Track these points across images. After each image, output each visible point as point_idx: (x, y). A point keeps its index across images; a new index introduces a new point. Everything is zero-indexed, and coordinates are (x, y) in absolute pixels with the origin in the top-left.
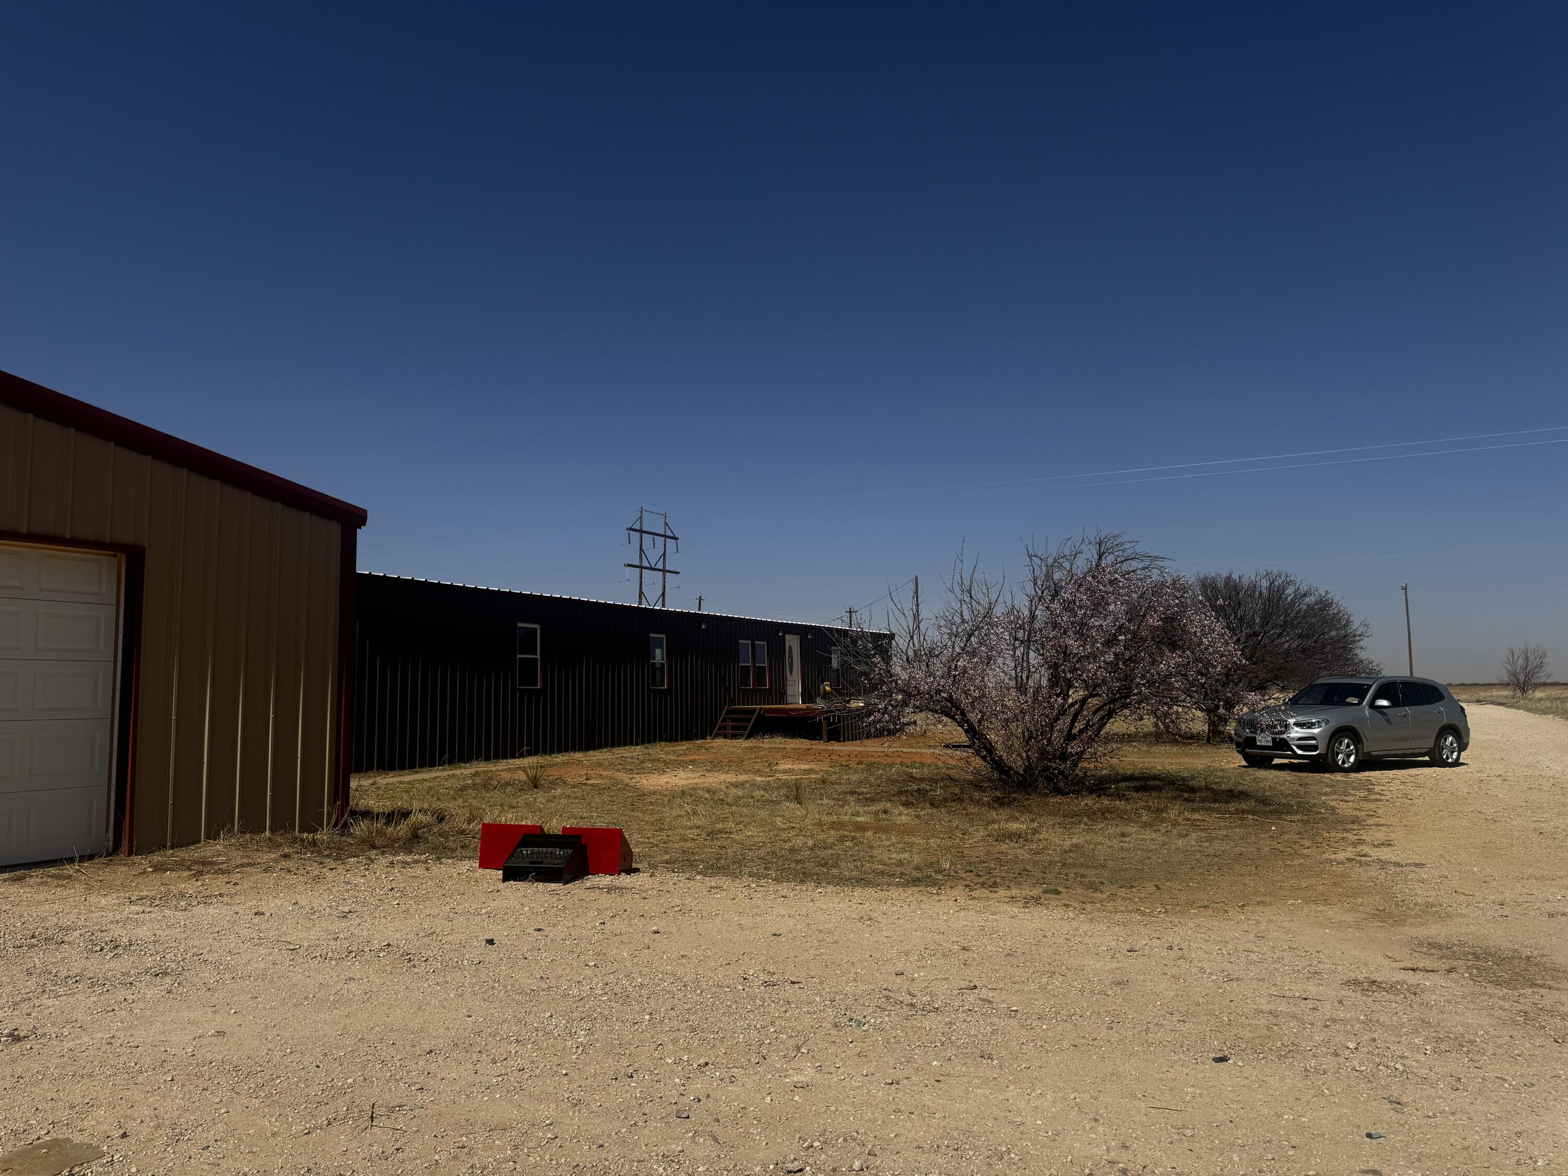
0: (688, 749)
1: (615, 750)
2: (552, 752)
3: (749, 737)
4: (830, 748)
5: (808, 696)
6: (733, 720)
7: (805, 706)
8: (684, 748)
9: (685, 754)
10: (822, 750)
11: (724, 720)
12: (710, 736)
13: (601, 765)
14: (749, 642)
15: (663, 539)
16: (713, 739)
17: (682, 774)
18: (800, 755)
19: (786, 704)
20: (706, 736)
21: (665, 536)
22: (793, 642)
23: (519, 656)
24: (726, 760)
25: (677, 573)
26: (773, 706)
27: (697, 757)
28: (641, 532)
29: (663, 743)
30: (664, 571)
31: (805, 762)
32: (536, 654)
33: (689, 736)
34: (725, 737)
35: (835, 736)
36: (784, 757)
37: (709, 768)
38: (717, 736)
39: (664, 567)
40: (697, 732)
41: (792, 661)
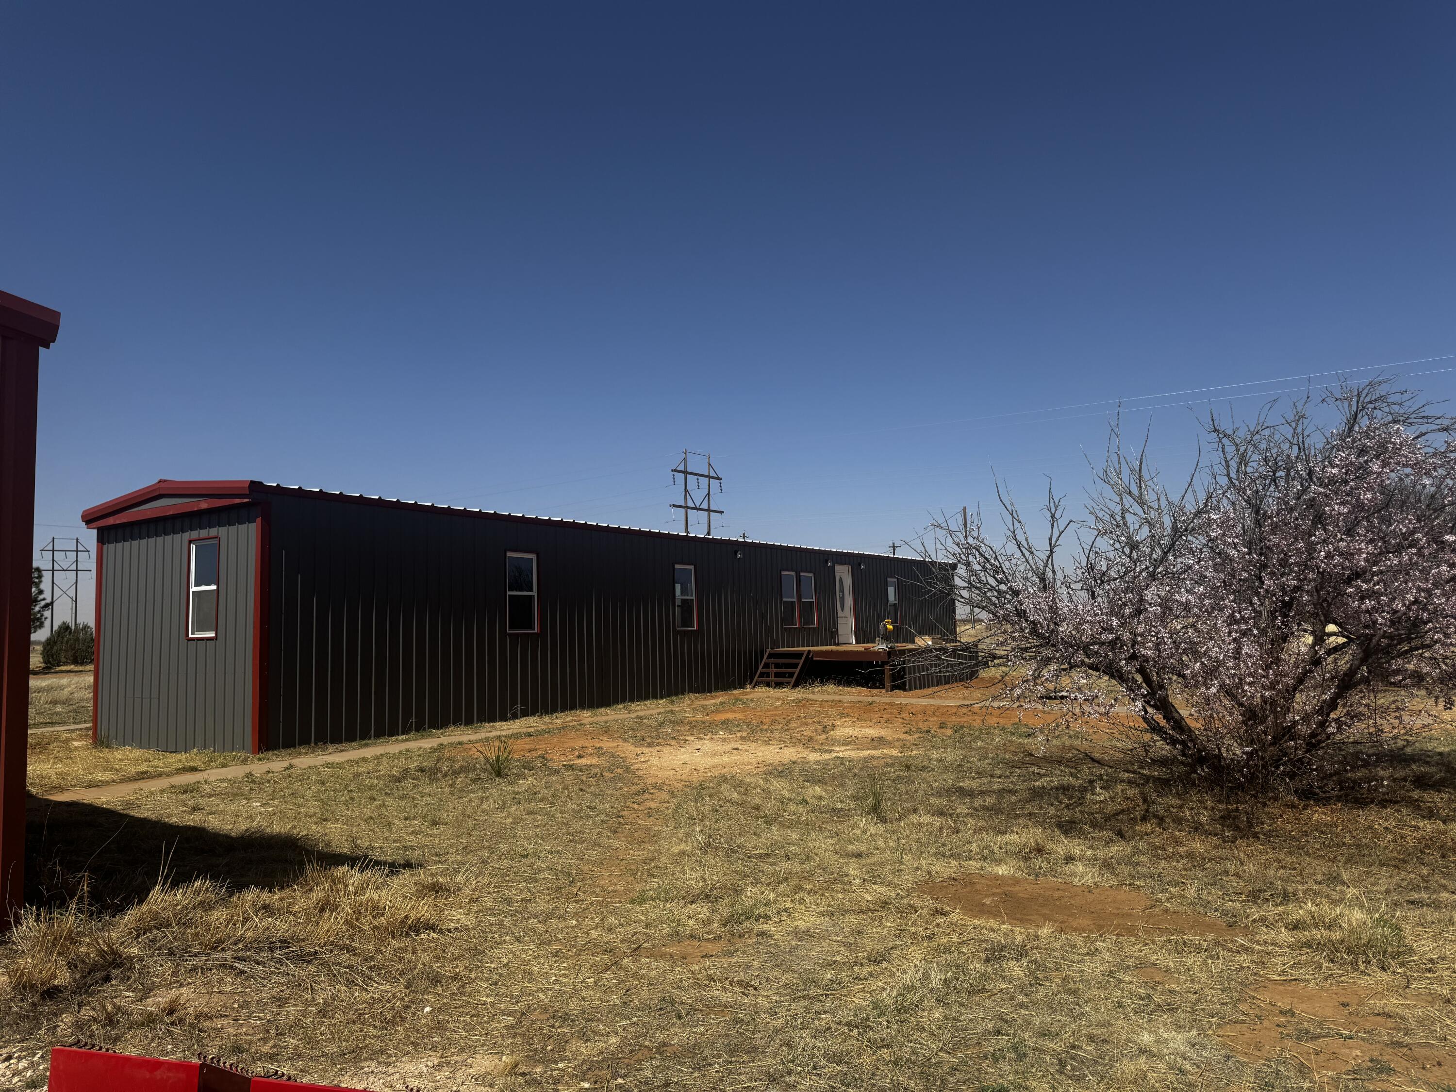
0: (721, 703)
1: (633, 706)
2: (554, 710)
3: (796, 685)
4: (898, 701)
5: (862, 635)
6: (777, 666)
7: (861, 647)
8: (718, 701)
9: (717, 711)
10: (888, 704)
11: (766, 665)
12: (750, 683)
13: (607, 731)
14: (793, 573)
15: (707, 479)
16: (754, 687)
17: (707, 745)
18: (863, 713)
19: (838, 644)
20: (745, 684)
21: (709, 477)
22: (844, 573)
23: (509, 593)
24: (768, 721)
25: (722, 512)
26: (824, 648)
27: (730, 716)
28: (686, 473)
29: (692, 695)
30: (709, 510)
31: (869, 723)
32: (532, 590)
33: (725, 685)
34: (768, 685)
35: (900, 683)
36: (841, 715)
37: (744, 734)
38: (757, 684)
39: (709, 507)
40: (734, 680)
41: (843, 595)
